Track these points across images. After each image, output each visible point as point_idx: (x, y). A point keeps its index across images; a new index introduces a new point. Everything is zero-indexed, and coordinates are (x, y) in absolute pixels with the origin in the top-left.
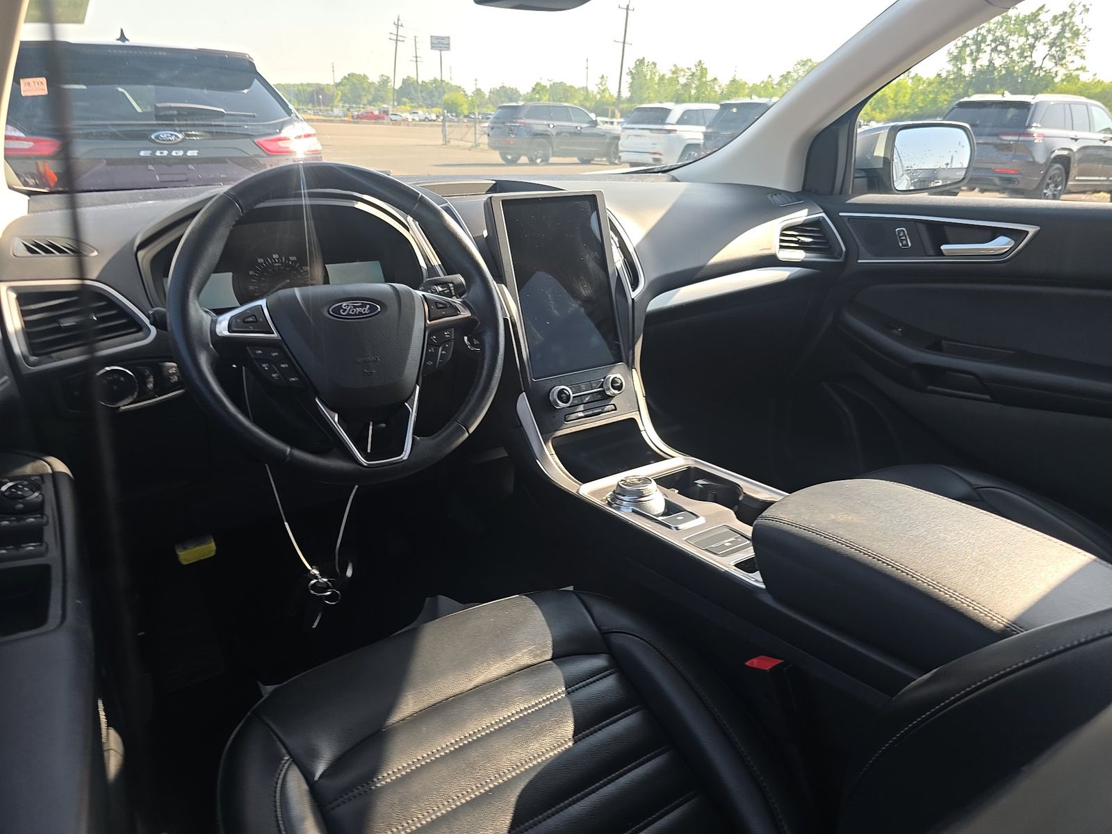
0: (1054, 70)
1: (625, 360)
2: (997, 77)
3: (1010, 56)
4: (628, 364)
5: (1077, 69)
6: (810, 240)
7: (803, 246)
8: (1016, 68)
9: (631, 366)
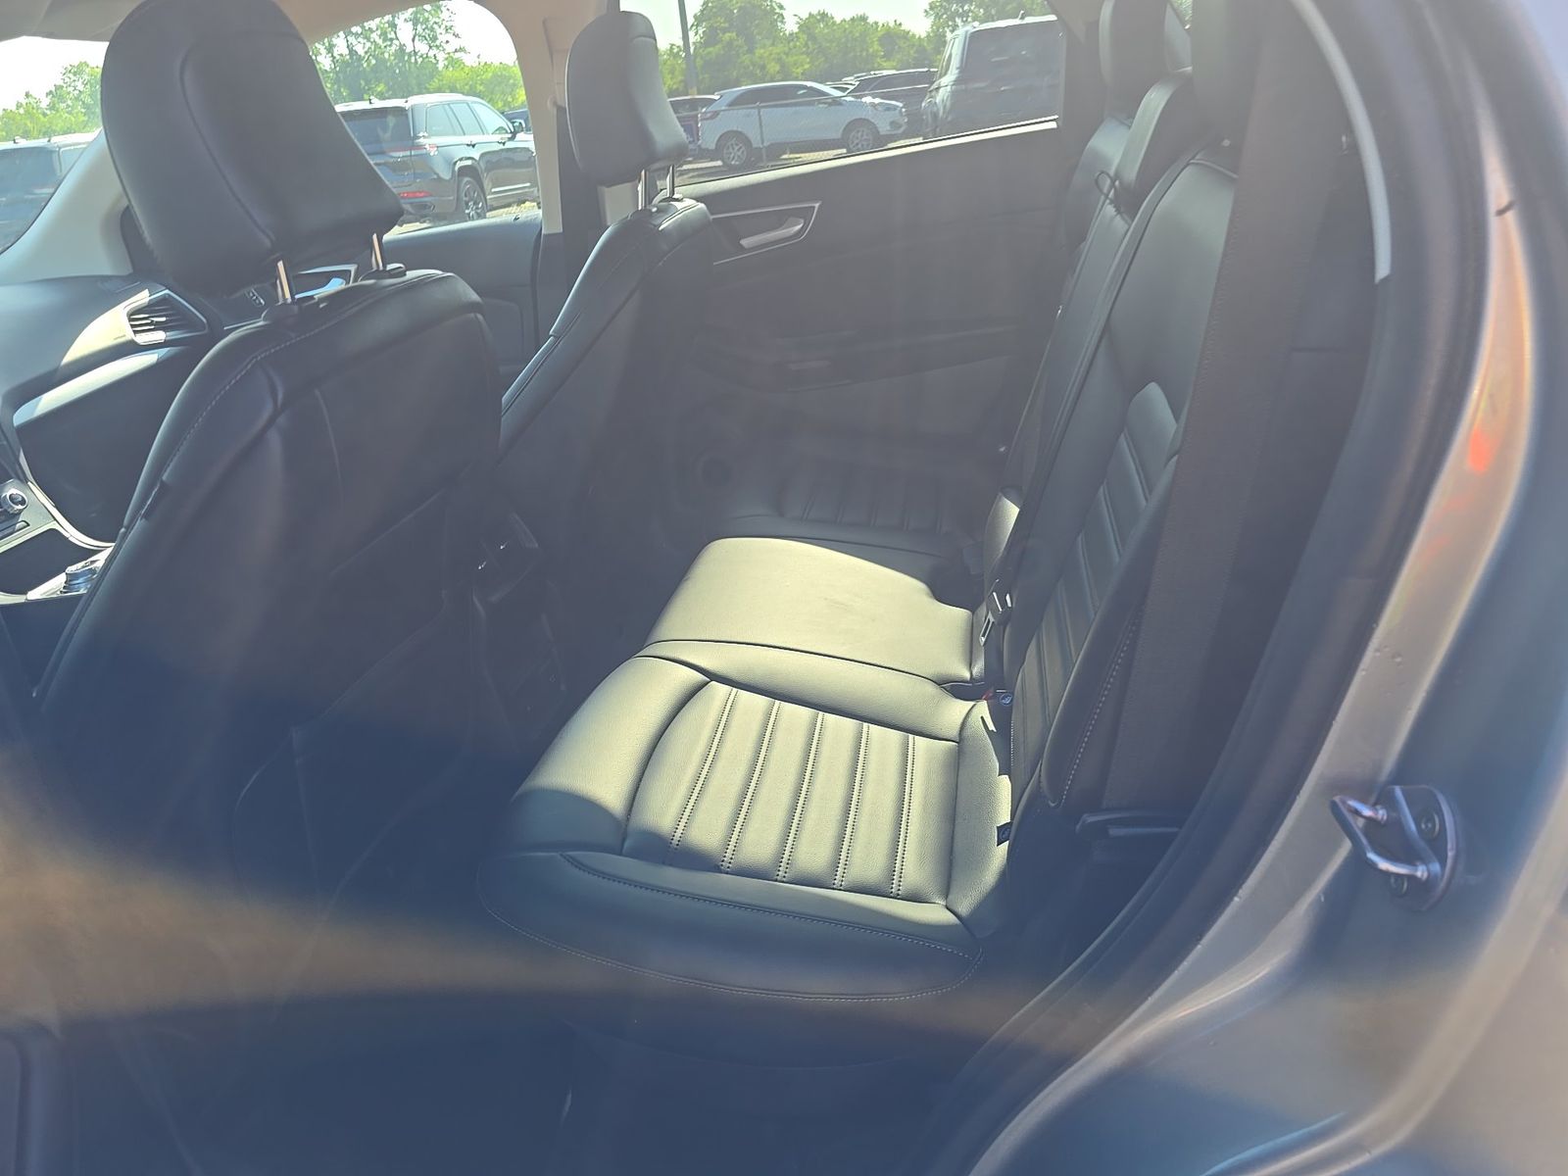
0: (431, 54)
1: (13, 475)
2: (368, 69)
3: (372, 40)
4: (19, 479)
5: (456, 51)
6: (164, 319)
7: (158, 327)
8: (386, 55)
9: (24, 480)
